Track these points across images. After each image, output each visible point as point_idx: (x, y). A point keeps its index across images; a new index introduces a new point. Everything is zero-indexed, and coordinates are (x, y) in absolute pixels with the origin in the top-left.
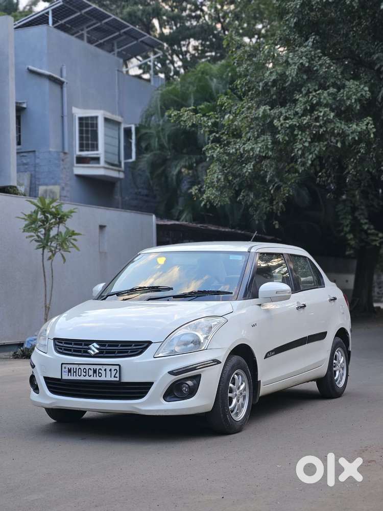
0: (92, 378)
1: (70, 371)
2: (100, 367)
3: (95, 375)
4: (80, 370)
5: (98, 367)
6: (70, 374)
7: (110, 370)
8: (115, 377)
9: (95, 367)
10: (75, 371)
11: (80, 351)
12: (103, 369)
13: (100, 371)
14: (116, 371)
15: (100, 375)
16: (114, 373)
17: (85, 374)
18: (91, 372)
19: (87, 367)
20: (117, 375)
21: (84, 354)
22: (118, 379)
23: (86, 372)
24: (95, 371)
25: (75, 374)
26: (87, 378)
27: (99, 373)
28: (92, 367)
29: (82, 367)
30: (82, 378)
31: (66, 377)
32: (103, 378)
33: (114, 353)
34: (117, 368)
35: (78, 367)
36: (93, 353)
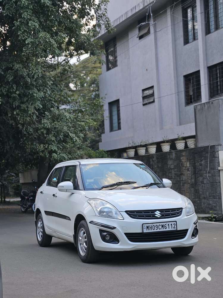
0: (161, 230)
1: (148, 227)
2: (165, 223)
3: (163, 228)
4: (154, 226)
5: (164, 224)
6: (148, 229)
7: (171, 225)
8: (174, 228)
9: (162, 224)
10: (151, 227)
11: (150, 216)
12: (167, 225)
13: (166, 226)
14: (174, 225)
15: (166, 228)
16: (173, 226)
17: (157, 228)
18: (160, 227)
19: (158, 224)
20: (175, 227)
21: (153, 217)
22: (176, 229)
23: (157, 227)
24: (162, 226)
25: (151, 229)
26: (158, 230)
27: (165, 227)
28: (161, 224)
29: (155, 225)
30: (155, 231)
31: (145, 231)
32: (167, 229)
33: (169, 215)
34: (175, 223)
35: (152, 225)
36: (158, 216)
